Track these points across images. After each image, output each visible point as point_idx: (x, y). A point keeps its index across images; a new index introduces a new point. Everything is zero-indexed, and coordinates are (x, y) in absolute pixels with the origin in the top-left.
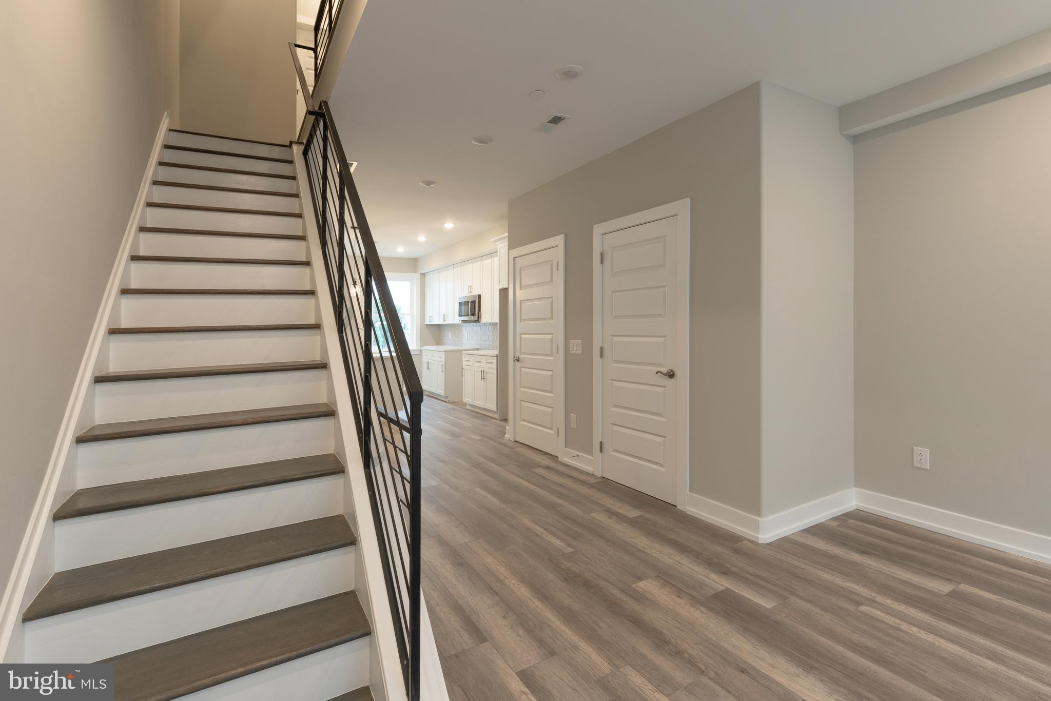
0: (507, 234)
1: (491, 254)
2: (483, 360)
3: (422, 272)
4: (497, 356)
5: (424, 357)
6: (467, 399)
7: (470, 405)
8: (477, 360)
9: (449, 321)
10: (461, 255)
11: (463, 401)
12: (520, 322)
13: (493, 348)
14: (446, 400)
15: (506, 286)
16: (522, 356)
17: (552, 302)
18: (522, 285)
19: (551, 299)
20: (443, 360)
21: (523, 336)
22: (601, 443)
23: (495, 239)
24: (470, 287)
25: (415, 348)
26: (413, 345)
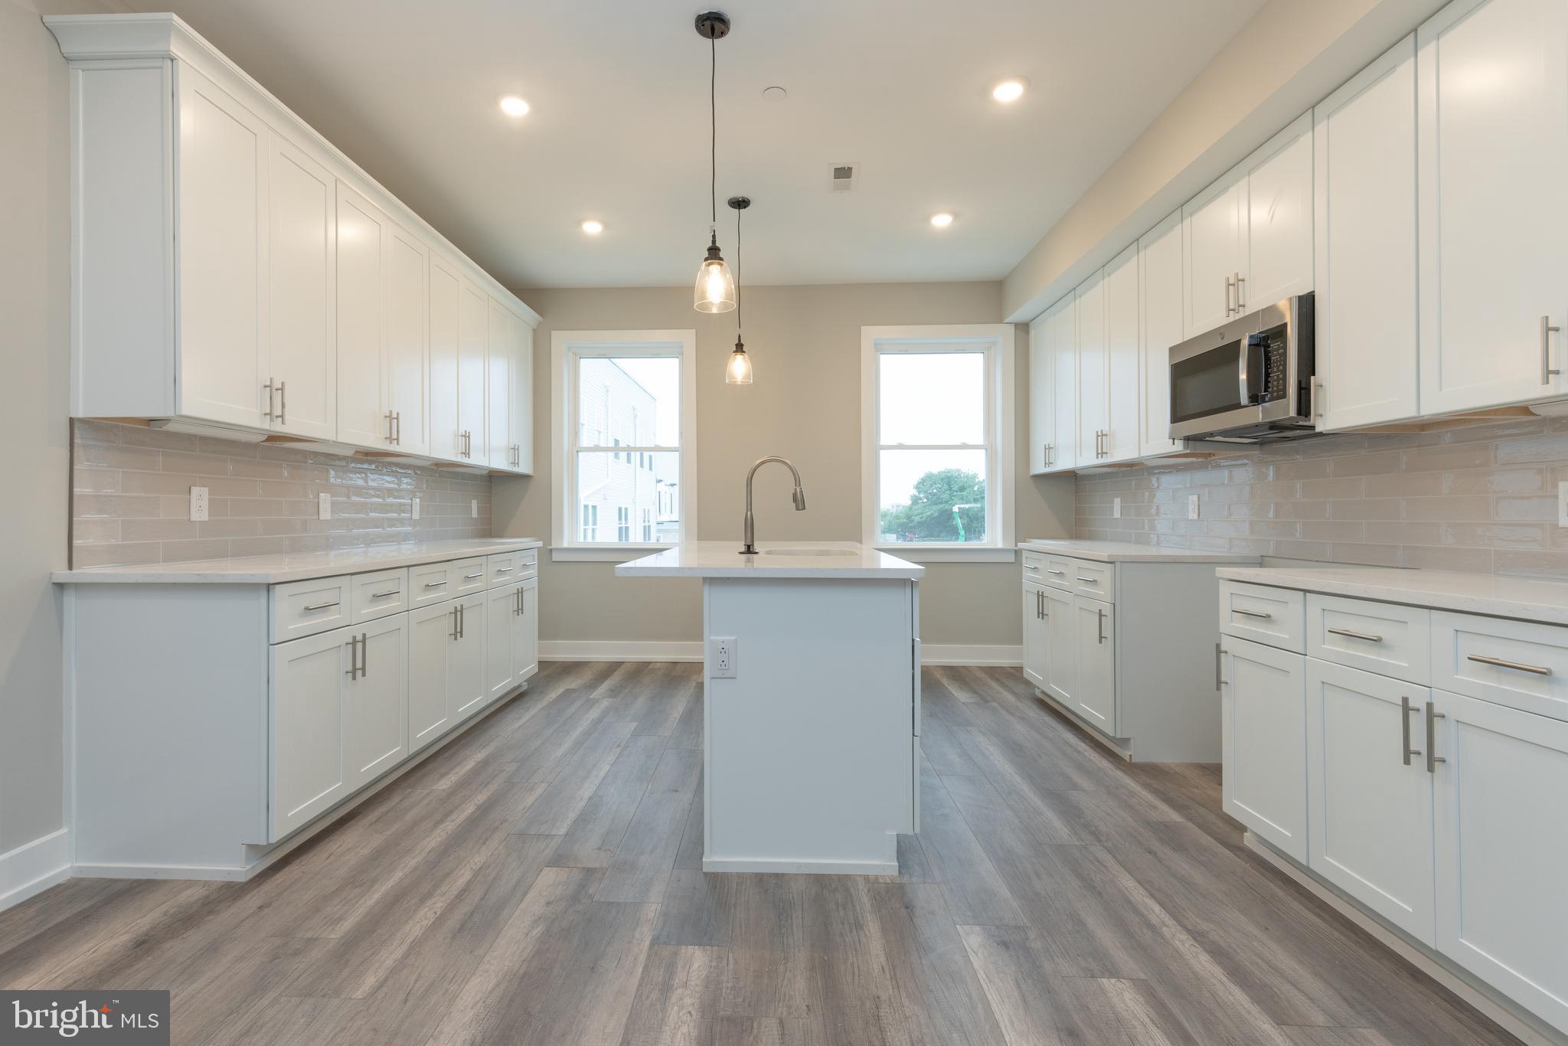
5: (1027, 574)
20: (1103, 593)
25: (1000, 545)
26: (995, 536)
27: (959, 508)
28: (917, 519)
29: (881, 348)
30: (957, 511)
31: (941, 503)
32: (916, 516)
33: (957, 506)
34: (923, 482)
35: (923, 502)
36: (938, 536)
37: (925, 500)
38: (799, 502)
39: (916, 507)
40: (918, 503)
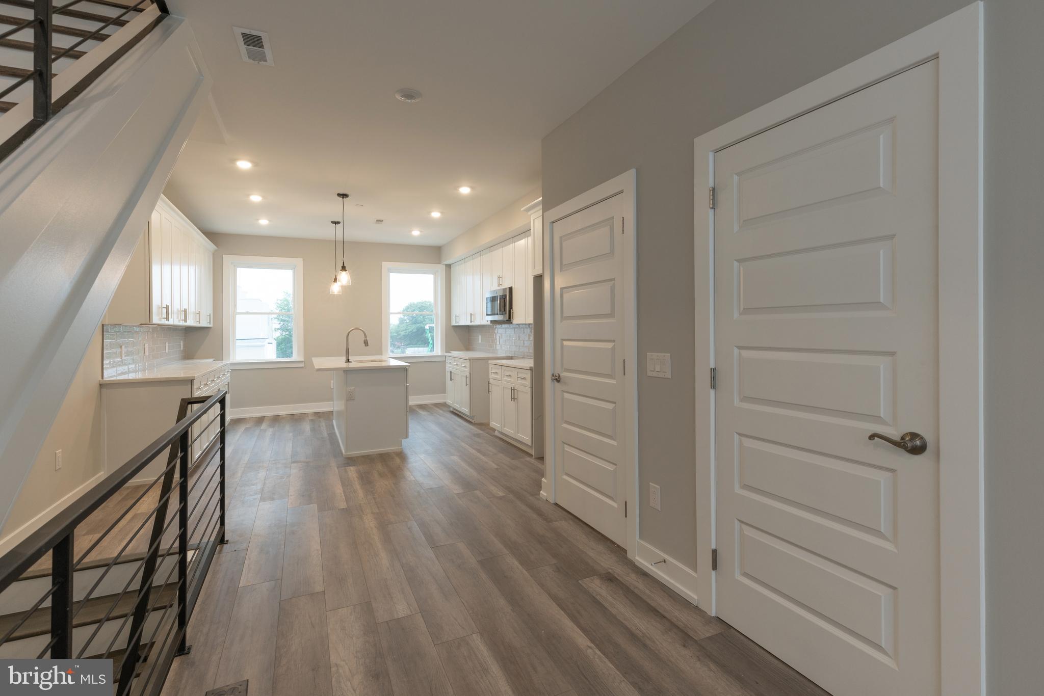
0: (541, 198)
1: (525, 232)
2: (514, 373)
3: (446, 263)
4: (531, 369)
5: (448, 365)
6: (494, 424)
7: (499, 431)
8: (508, 373)
9: (477, 322)
10: (488, 236)
11: (490, 425)
12: (561, 322)
13: (528, 357)
14: (471, 420)
15: (540, 272)
16: (564, 374)
17: (613, 289)
18: (564, 263)
19: (611, 283)
20: (467, 370)
21: (565, 343)
22: (714, 552)
23: (526, 207)
24: (499, 277)
25: (440, 354)
26: (438, 351)
27: (429, 327)
28: (403, 333)
29: (390, 271)
30: (428, 328)
31: (418, 323)
32: (402, 331)
33: (428, 325)
34: (408, 308)
35: (406, 322)
36: (416, 344)
37: (408, 321)
38: (366, 343)
39: (402, 326)
40: (403, 323)
